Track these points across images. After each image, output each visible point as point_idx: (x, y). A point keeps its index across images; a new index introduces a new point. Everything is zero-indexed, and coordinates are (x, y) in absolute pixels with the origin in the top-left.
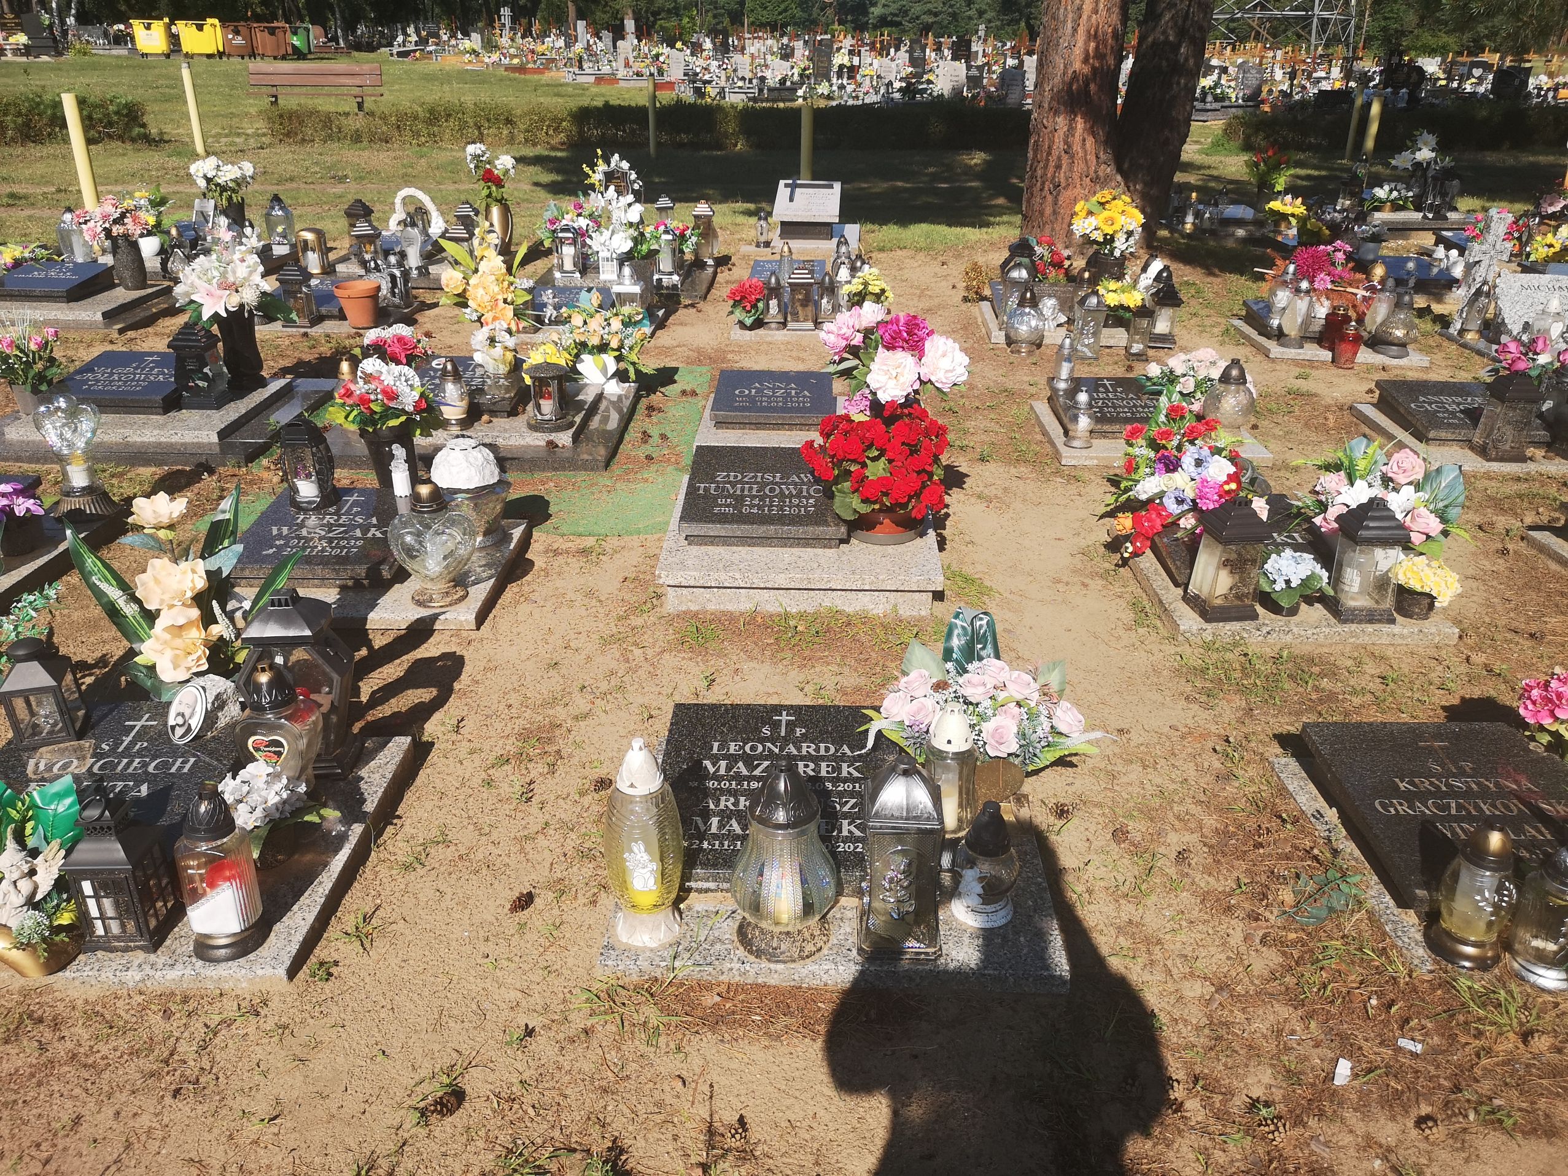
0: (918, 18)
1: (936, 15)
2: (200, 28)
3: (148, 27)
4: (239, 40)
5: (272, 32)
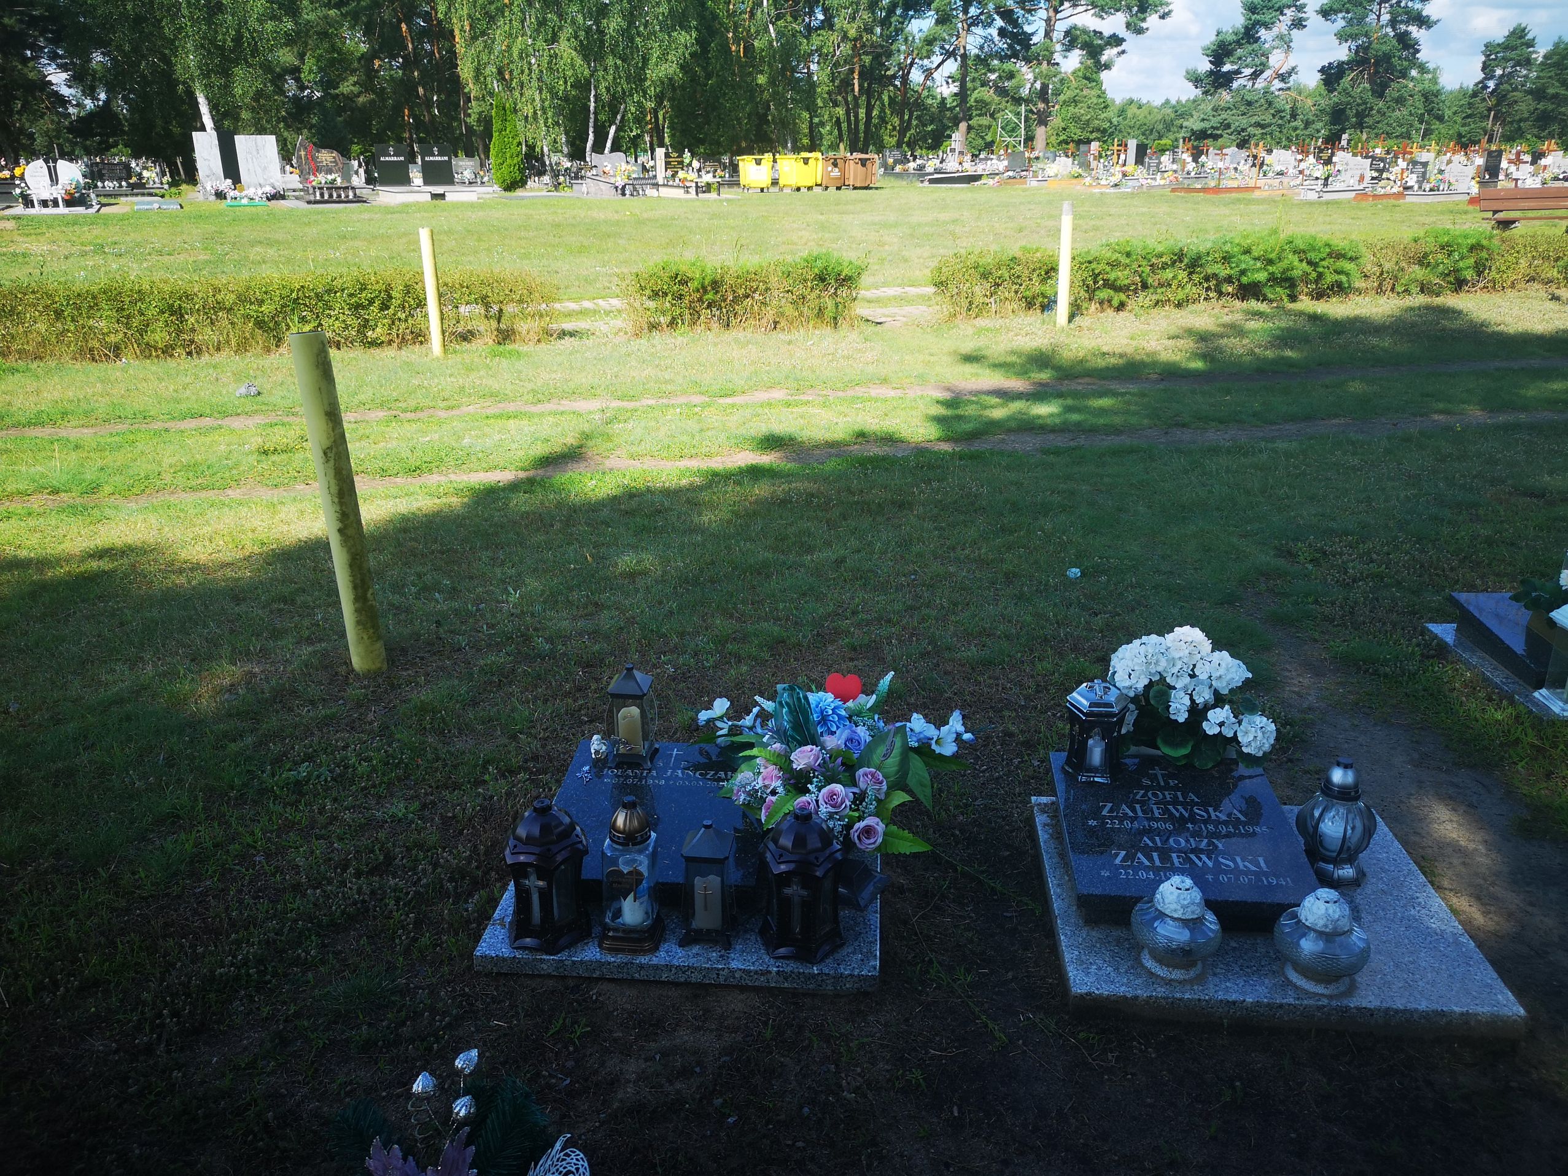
2: (806, 161)
3: (758, 162)
4: (836, 173)
5: (863, 162)
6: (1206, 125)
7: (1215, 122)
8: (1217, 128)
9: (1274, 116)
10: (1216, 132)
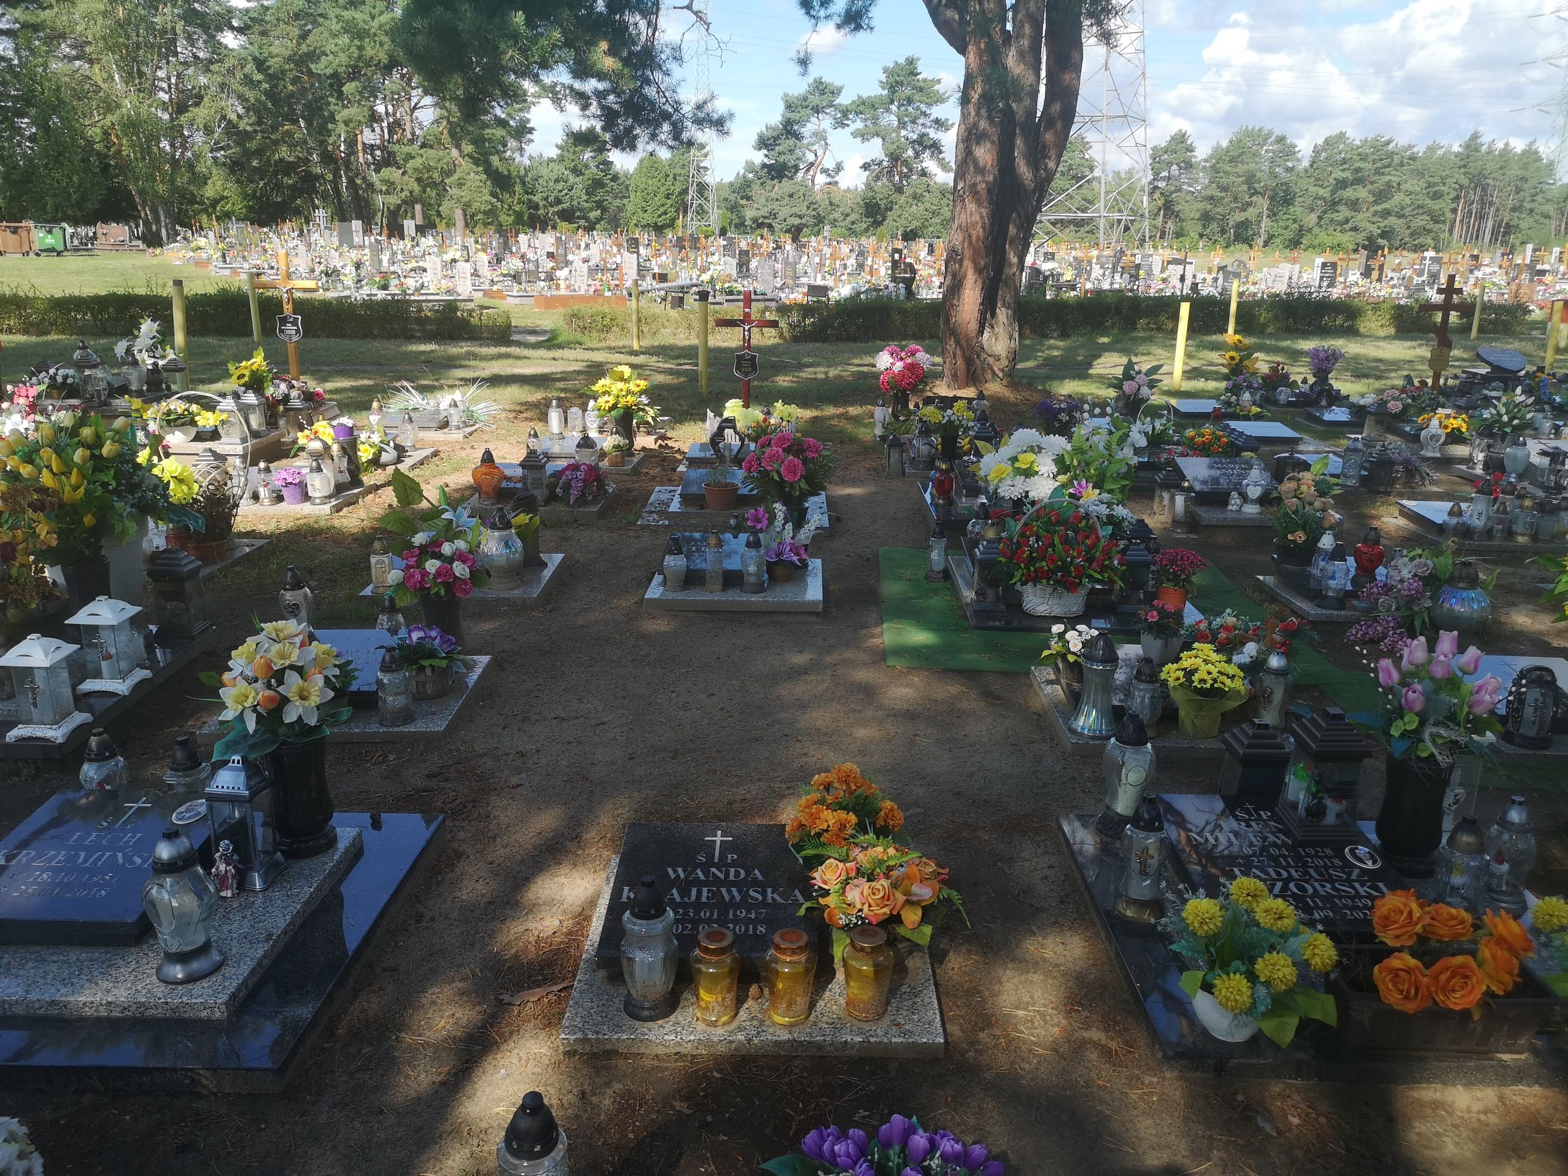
0: (785, 220)
1: (800, 217)
5: (15, 231)
6: (759, 214)
7: (764, 212)
8: (765, 217)
9: (808, 208)
10: (767, 221)
